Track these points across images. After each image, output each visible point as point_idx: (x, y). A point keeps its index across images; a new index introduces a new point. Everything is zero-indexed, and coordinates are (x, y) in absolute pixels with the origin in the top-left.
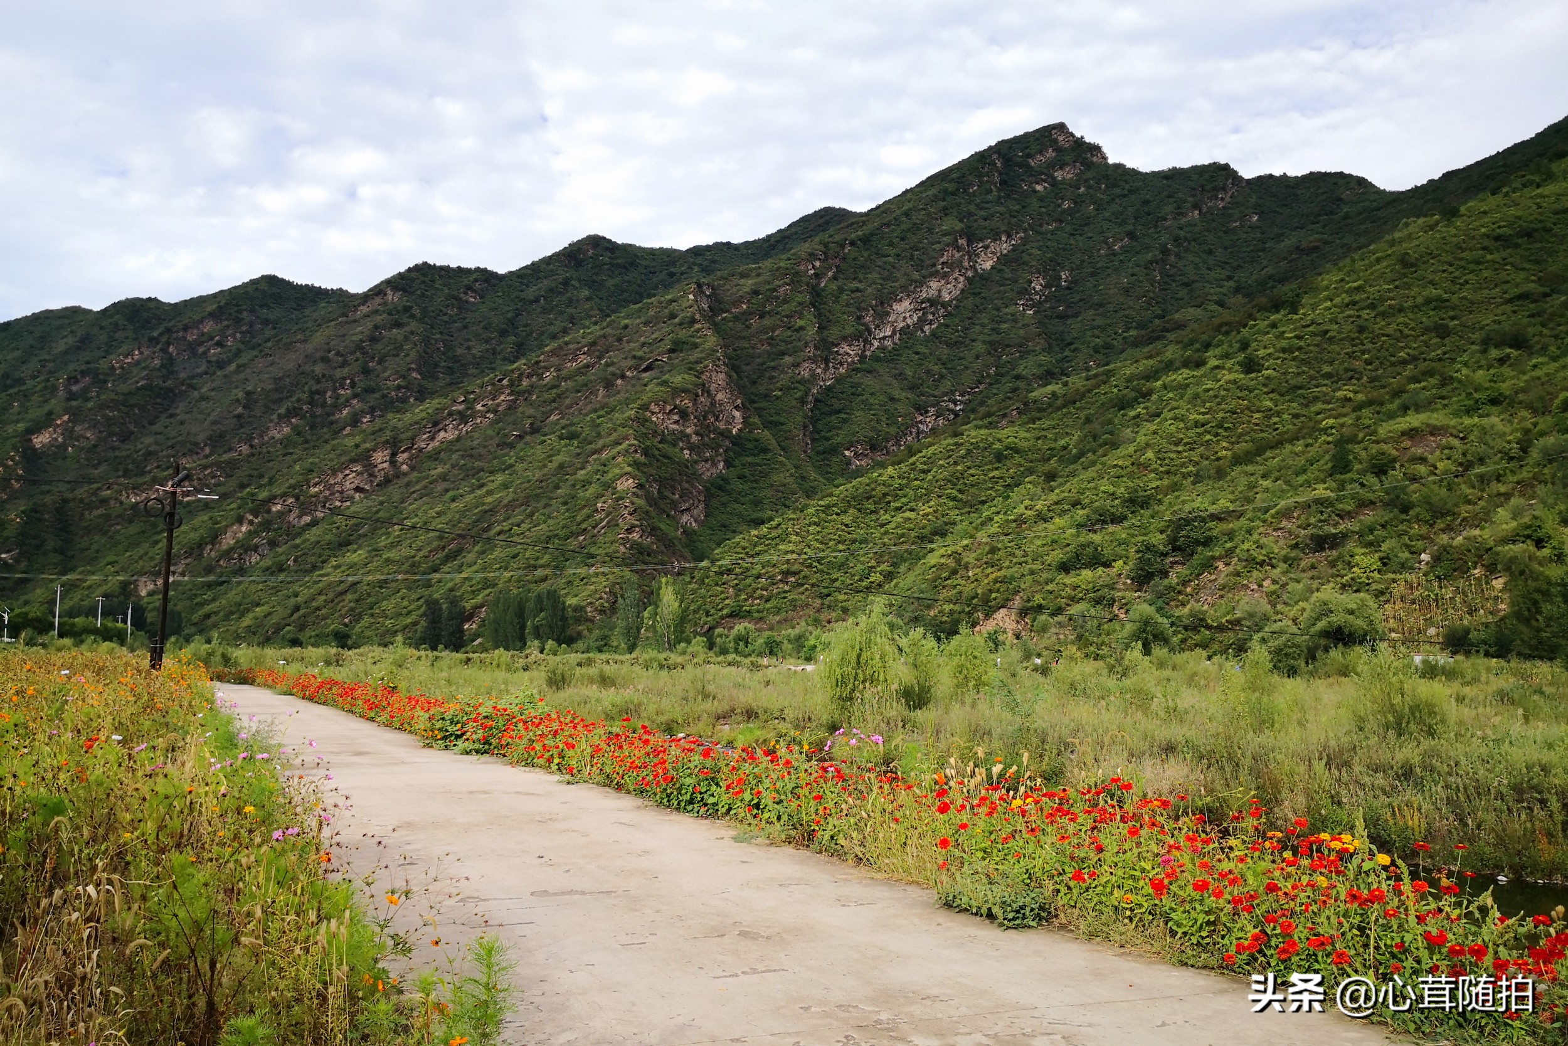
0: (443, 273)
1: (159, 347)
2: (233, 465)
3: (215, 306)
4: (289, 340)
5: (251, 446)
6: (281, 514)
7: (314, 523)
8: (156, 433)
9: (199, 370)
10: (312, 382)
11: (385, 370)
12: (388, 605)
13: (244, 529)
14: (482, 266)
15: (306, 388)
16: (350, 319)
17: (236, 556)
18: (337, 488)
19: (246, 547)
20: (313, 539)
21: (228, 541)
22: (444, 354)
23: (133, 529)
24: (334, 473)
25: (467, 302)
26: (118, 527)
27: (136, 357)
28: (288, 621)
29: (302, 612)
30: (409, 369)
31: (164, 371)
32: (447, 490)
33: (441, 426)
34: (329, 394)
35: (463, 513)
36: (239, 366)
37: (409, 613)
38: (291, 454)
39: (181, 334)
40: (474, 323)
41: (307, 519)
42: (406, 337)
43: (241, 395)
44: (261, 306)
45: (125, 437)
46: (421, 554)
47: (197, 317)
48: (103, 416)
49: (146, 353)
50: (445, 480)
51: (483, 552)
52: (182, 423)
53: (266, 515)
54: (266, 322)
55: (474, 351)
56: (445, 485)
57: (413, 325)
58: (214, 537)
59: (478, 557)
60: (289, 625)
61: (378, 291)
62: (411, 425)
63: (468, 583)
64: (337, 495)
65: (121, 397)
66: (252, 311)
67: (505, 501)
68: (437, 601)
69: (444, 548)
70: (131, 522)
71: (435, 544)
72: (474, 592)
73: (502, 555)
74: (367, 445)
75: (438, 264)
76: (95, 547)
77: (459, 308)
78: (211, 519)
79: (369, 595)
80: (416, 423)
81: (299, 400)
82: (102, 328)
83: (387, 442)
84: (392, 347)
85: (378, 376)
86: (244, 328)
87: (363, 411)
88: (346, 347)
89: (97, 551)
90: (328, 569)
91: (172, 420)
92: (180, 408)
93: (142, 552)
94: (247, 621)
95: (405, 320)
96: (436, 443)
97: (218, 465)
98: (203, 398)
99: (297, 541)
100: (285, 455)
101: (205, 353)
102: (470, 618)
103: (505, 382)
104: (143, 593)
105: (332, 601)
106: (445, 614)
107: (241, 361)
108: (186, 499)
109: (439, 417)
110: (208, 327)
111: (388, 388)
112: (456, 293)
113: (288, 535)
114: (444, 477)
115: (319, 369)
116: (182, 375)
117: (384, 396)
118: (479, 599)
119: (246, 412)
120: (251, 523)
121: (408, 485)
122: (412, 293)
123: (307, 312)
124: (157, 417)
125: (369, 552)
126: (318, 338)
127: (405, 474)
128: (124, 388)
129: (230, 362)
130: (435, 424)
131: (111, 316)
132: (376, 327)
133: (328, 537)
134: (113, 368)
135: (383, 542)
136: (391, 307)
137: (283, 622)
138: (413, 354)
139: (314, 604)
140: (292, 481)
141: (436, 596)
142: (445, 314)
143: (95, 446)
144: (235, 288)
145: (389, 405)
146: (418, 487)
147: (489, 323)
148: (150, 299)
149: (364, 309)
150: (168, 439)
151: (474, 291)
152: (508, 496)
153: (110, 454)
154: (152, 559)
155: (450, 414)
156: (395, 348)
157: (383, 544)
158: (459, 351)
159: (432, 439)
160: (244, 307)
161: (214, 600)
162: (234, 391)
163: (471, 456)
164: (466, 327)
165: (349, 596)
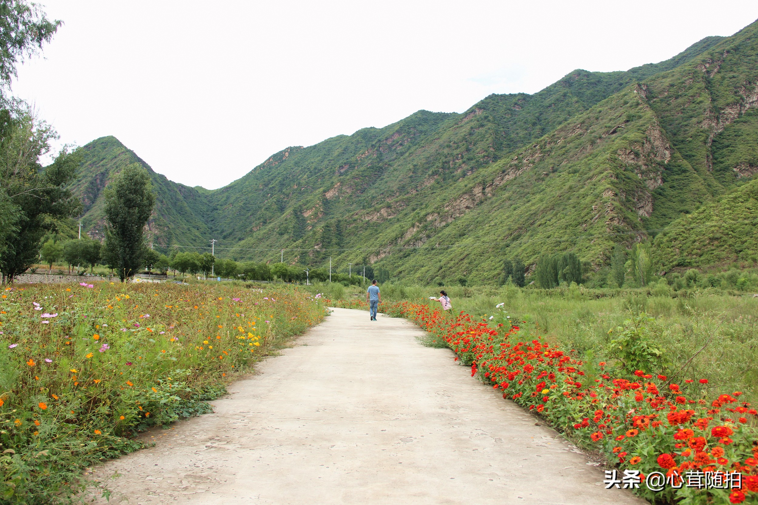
0: (503, 98)
1: (376, 149)
2: (409, 200)
3: (398, 127)
4: (432, 139)
5: (417, 191)
6: (432, 221)
7: (447, 225)
8: (376, 188)
9: (393, 158)
10: (443, 158)
11: (477, 148)
12: (485, 265)
13: (415, 230)
14: (521, 92)
15: (441, 161)
16: (460, 125)
17: (412, 243)
18: (457, 207)
19: (417, 239)
20: (447, 233)
21: (408, 236)
22: (505, 138)
23: (367, 233)
24: (455, 199)
25: (515, 111)
26: (361, 232)
27: (366, 155)
28: (436, 274)
29: (443, 269)
30: (489, 147)
31: (378, 159)
32: (511, 205)
33: (506, 173)
34: (451, 163)
35: (520, 216)
36: (410, 154)
37: (495, 269)
38: (435, 193)
39: (384, 142)
40: (519, 121)
41: (444, 224)
42: (486, 131)
43: (411, 167)
44: (418, 125)
45: (363, 191)
46: (500, 238)
47: (391, 133)
48: (354, 182)
49: (371, 152)
50: (510, 200)
51: (532, 236)
52: (386, 182)
53: (425, 223)
54: (421, 132)
55: (520, 135)
56: (510, 202)
57: (489, 125)
58: (402, 235)
59: (529, 239)
60: (437, 276)
61: (472, 111)
62: (492, 173)
63: (525, 252)
64: (457, 211)
65: (361, 173)
66: (415, 128)
67: (542, 208)
68: (509, 262)
69: (511, 234)
70: (366, 229)
71: (507, 232)
72: (528, 256)
73: (542, 236)
74: (471, 185)
75: (500, 94)
76: (352, 241)
77: (512, 114)
78: (400, 226)
79: (475, 260)
80: (494, 172)
81: (437, 167)
82: (352, 143)
83: (480, 183)
84: (480, 137)
85: (474, 152)
86: (412, 136)
87: (468, 170)
88: (458, 139)
89: (353, 244)
90: (455, 247)
91: (382, 181)
92: (386, 175)
93: (371, 243)
94: (418, 275)
95: (485, 123)
96: (504, 182)
97: (403, 201)
98: (395, 170)
99: (440, 235)
100: (432, 193)
101: (395, 149)
102: (527, 270)
103: (538, 147)
104: (372, 262)
105: (457, 264)
106: (514, 269)
107: (410, 151)
108: (389, 217)
109: (505, 168)
110: (396, 137)
111: (479, 157)
112: (509, 107)
113: (435, 232)
114: (509, 199)
115: (446, 151)
116: (386, 160)
117: (477, 161)
118: (531, 261)
119: (414, 175)
120: (418, 227)
121: (492, 203)
122: (488, 109)
123: (439, 125)
124: (376, 181)
125: (474, 238)
126: (445, 137)
127: (490, 198)
128: (362, 169)
129: (406, 152)
130: (503, 172)
131: (356, 137)
132: (472, 128)
133: (454, 232)
134: (357, 160)
135: (481, 233)
136: (478, 117)
137: (435, 275)
138: (490, 139)
139: (449, 265)
140: (436, 206)
141: (509, 259)
142: (504, 118)
143: (351, 196)
144: (407, 118)
145: (480, 165)
146: (496, 204)
147: (527, 120)
148: (371, 128)
149: (466, 120)
150: (381, 190)
151: (519, 105)
152: (543, 206)
153: (357, 199)
154: (375, 246)
155: (511, 166)
156: (481, 137)
157: (481, 234)
158: (513, 136)
159: (502, 179)
160: (411, 126)
161: (403, 265)
162: (408, 166)
163: (522, 186)
164: (515, 123)
165: (466, 261)
